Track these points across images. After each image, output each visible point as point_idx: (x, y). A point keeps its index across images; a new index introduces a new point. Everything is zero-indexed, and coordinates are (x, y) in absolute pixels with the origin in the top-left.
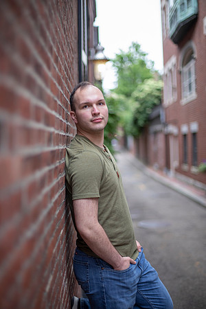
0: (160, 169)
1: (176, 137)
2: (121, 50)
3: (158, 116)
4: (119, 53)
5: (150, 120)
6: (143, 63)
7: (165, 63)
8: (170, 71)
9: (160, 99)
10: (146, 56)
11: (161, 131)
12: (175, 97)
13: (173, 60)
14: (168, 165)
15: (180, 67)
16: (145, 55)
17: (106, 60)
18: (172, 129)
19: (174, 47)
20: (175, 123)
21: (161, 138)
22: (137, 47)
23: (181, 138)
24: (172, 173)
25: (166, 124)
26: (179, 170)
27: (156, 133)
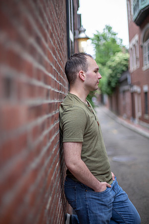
0: (128, 118)
1: (139, 94)
2: (98, 32)
3: (126, 79)
4: (96, 33)
5: (120, 83)
6: (114, 41)
7: (130, 40)
8: (134, 46)
9: (127, 67)
10: (116, 36)
11: (128, 90)
12: (139, 65)
13: (137, 37)
14: (133, 115)
15: (141, 43)
16: (115, 34)
17: (87, 38)
18: (136, 88)
19: (137, 28)
20: (139, 84)
21: (128, 96)
22: (109, 28)
23: (143, 95)
24: (137, 121)
25: (131, 85)
26: (142, 119)
27: (124, 92)
